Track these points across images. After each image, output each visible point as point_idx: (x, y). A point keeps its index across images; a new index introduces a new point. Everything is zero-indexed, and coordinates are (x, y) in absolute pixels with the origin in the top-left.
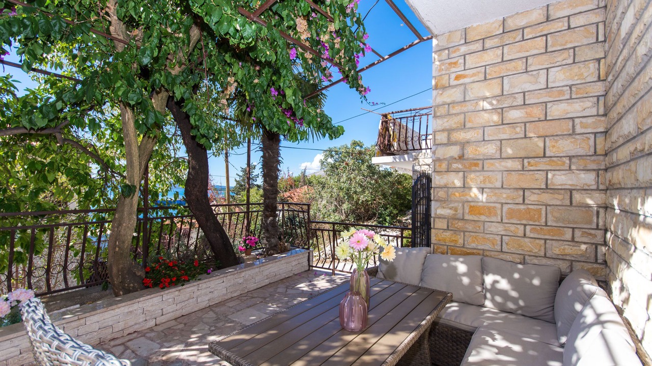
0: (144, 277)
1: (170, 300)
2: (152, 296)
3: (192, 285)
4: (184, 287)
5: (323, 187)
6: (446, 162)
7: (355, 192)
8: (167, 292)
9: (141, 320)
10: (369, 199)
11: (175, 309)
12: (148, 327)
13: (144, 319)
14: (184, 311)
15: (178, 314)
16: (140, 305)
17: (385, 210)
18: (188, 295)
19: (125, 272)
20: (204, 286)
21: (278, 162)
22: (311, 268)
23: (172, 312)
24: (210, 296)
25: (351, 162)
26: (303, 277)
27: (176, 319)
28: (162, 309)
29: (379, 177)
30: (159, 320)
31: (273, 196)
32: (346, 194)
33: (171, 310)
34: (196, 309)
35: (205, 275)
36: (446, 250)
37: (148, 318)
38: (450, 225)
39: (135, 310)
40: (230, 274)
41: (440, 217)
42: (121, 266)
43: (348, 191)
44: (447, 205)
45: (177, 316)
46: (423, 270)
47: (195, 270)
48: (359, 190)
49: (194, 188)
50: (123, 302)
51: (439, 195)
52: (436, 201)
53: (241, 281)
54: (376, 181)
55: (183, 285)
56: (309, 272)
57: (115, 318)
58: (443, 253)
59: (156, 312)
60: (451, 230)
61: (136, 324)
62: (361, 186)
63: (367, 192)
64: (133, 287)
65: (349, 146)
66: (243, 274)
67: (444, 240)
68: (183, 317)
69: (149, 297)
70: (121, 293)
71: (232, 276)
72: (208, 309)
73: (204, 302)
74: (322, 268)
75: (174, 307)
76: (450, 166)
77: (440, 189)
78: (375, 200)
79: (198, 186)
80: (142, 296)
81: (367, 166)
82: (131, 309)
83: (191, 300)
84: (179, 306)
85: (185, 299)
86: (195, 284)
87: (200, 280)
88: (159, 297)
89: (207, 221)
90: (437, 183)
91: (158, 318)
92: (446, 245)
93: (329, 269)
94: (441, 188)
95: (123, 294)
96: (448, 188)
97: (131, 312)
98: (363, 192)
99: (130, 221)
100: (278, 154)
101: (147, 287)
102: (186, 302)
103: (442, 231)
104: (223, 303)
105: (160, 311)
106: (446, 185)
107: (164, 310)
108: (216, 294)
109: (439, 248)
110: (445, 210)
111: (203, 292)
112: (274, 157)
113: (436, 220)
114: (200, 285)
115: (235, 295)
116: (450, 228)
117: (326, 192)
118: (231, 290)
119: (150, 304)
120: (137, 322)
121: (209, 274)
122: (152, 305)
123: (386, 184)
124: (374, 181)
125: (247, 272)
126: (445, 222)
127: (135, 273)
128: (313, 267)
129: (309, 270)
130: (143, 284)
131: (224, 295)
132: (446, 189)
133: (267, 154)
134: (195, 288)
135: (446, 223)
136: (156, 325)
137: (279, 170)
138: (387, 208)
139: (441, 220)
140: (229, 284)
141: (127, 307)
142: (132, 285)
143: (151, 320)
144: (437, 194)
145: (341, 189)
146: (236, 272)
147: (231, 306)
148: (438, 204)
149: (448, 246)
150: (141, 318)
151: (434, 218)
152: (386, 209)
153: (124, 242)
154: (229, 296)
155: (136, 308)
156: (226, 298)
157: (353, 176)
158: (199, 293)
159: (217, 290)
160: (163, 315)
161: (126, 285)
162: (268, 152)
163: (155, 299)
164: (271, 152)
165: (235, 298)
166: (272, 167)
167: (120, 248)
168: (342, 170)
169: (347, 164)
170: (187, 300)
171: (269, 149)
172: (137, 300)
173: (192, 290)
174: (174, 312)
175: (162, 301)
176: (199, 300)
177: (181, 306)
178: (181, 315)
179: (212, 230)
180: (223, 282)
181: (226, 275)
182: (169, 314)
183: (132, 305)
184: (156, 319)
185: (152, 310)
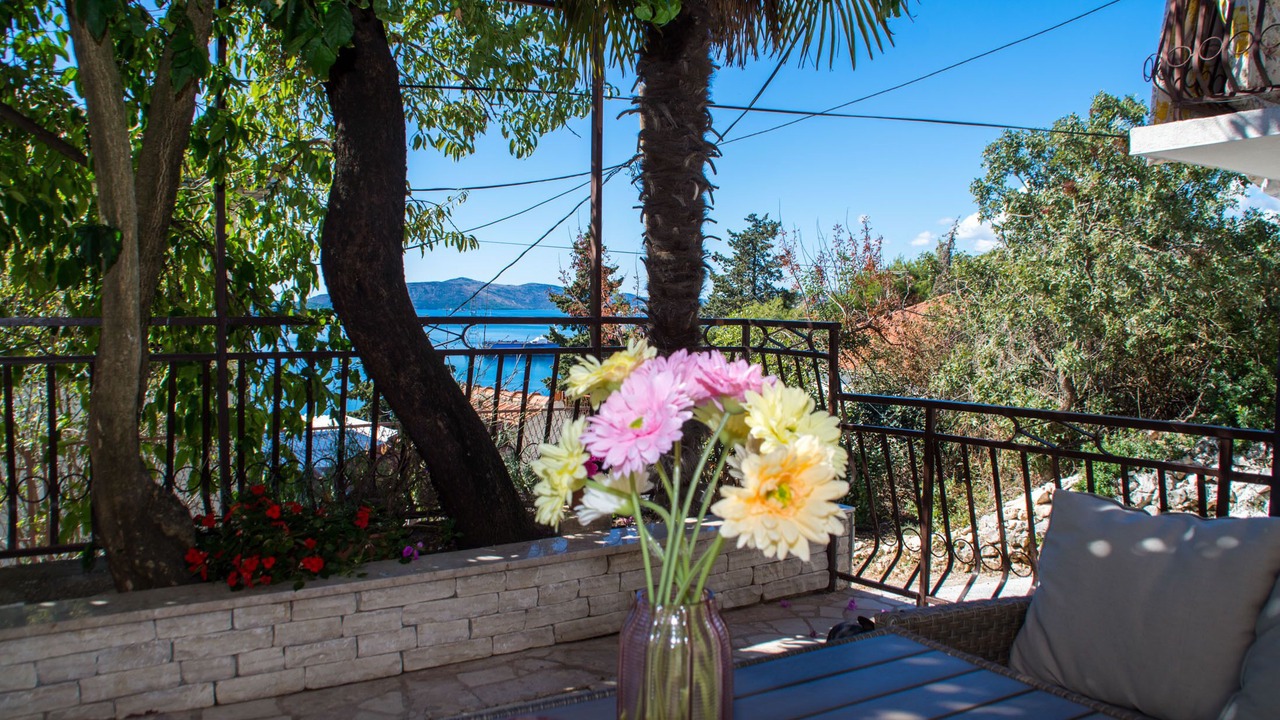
0: (191, 543)
1: (259, 631)
2: (193, 607)
3: (329, 589)
4: (301, 593)
5: (987, 287)
7: (1108, 304)
8: (241, 601)
9: (165, 680)
10: (1167, 331)
11: (280, 662)
12: (189, 704)
13: (177, 678)
14: (309, 674)
15: (291, 680)
16: (162, 630)
17: (1234, 379)
18: (322, 624)
19: (133, 519)
20: (380, 599)
21: (708, 151)
22: (841, 583)
23: (271, 671)
24: (407, 638)
25: (1086, 180)
26: (796, 615)
27: (281, 696)
28: (235, 657)
29: (1216, 244)
30: (229, 689)
31: (680, 287)
32: (1071, 310)
33: (266, 665)
34: (355, 676)
35: (395, 564)
37: (189, 677)
39: (147, 644)
40: (483, 568)
42: (119, 499)
43: (1078, 297)
45: (287, 687)
46: (1254, 636)
47: (358, 541)
48: (1122, 292)
49: (345, 244)
50: (112, 612)
53: (527, 600)
54: (1200, 262)
55: (296, 588)
56: (831, 597)
57: (83, 658)
59: (215, 663)
61: (151, 689)
62: (1132, 277)
63: (1155, 302)
64: (156, 571)
65: (1085, 119)
66: (538, 578)
68: (306, 695)
69: (181, 609)
70: (130, 584)
71: (491, 579)
72: (395, 683)
73: (382, 651)
74: (880, 586)
75: (274, 657)
78: (1193, 338)
79: (359, 240)
80: (161, 603)
81: (1158, 196)
82: (131, 640)
83: (334, 644)
84: (291, 656)
85: (312, 636)
86: (341, 588)
87: (362, 576)
88: (219, 616)
91: (220, 684)
93: (905, 592)
95: (134, 589)
97: (133, 648)
98: (1140, 298)
99: (119, 352)
100: (703, 122)
101: (198, 579)
102: (317, 648)
104: (452, 670)
105: (228, 661)
107: (241, 660)
108: (429, 635)
111: (377, 619)
112: (683, 131)
114: (365, 596)
115: (505, 647)
117: (994, 305)
118: (489, 629)
119: (192, 634)
120: (155, 682)
121: (406, 560)
122: (199, 639)
123: (1243, 270)
124: (1187, 260)
127: (158, 527)
128: (849, 578)
129: (831, 588)
130: (188, 565)
131: (457, 642)
133: (656, 122)
134: (348, 604)
136: (217, 704)
137: (707, 186)
138: (1245, 371)
140: (479, 608)
141: (121, 630)
142: (151, 564)
143: (199, 687)
145: (1049, 291)
146: (502, 565)
147: (471, 684)
150: (168, 675)
152: (1239, 372)
154: (481, 648)
155: (146, 639)
156: (470, 652)
157: (1095, 237)
158: (362, 622)
159: (432, 621)
160: (237, 675)
161: (137, 562)
162: (661, 115)
163: (207, 619)
164: (672, 110)
165: (503, 659)
166: (678, 169)
167: (104, 439)
168: (1050, 213)
169: (1074, 190)
170: (319, 641)
171: (666, 102)
172: (145, 613)
173: (334, 608)
174: (276, 674)
175: (233, 628)
176: (363, 645)
177: (299, 657)
178: (300, 687)
179: (417, 405)
180: (455, 596)
181: (461, 572)
182: (258, 677)
183: (135, 627)
184: (215, 684)
185: (201, 655)
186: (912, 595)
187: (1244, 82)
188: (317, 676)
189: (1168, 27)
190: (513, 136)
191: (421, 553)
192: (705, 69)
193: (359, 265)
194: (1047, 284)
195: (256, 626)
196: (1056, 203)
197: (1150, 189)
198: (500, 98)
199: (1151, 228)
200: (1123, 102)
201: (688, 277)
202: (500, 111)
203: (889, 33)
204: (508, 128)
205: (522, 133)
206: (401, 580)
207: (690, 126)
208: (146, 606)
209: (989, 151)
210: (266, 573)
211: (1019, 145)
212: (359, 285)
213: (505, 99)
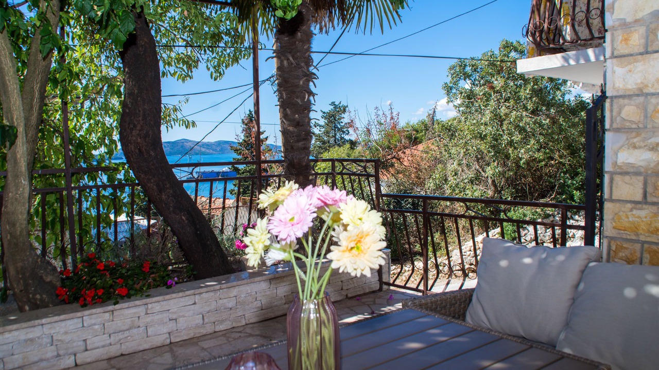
0: (59, 284)
1: (97, 327)
2: (62, 317)
3: (131, 304)
4: (117, 306)
5: (452, 136)
6: (642, 30)
7: (511, 143)
8: (87, 312)
9: (49, 355)
10: (539, 155)
11: (108, 342)
12: (62, 366)
13: (55, 354)
14: (123, 347)
15: (114, 351)
16: (47, 330)
17: (572, 178)
18: (128, 321)
19: (28, 274)
20: (157, 307)
21: (310, 77)
22: (385, 287)
23: (104, 346)
24: (171, 326)
25: (498, 83)
26: (364, 304)
27: (110, 359)
28: (85, 341)
29: (561, 113)
30: (82, 358)
32: (493, 147)
33: (101, 344)
34: (146, 346)
35: (163, 289)
36: (638, 254)
37: (61, 352)
38: (650, 189)
39: (39, 338)
40: (209, 289)
41: (627, 172)
42: (20, 265)
44: (644, 140)
45: (112, 354)
46: (574, 300)
47: (145, 279)
48: (517, 137)
49: (132, 130)
50: (19, 322)
51: (623, 115)
52: (618, 130)
53: (231, 303)
54: (554, 121)
55: (115, 304)
56: (380, 294)
57: (5, 347)
58: (629, 261)
59: (75, 344)
60: (654, 204)
61: (41, 360)
62: (522, 130)
63: (532, 142)
64: (41, 300)
65: (497, 52)
66: (234, 292)
67: (635, 229)
68: (122, 358)
69: (56, 318)
70: (27, 308)
71: (212, 294)
72: (167, 348)
73: (159, 334)
74: (404, 287)
75: (105, 339)
76: (651, 37)
77: (626, 101)
78: (552, 159)
79: (139, 127)
80: (46, 316)
81: (533, 90)
82: (30, 336)
83: (135, 331)
84: (114, 339)
85: (124, 328)
86: (137, 302)
87: (148, 296)
88: (76, 320)
89: (160, 191)
90: (619, 84)
91: (78, 355)
92: (637, 241)
93: (417, 290)
94: (629, 97)
95: (30, 310)
96: (647, 95)
97: (32, 340)
98: (525, 141)
99: (17, 189)
100: (308, 61)
101: (64, 302)
102: (127, 334)
103: (629, 206)
104: (195, 340)
105: (81, 343)
106: (641, 90)
107: (88, 342)
108: (182, 323)
109: (622, 247)
110: (637, 152)
111: (156, 317)
112: (298, 66)
113: (617, 178)
114: (150, 306)
115: (222, 327)
116: (649, 199)
117: (456, 145)
118: (213, 319)
119: (63, 330)
120: (44, 357)
121: (169, 287)
122: (66, 333)
123: (574, 125)
124: (548, 120)
125: (242, 288)
126: (638, 182)
127: (41, 277)
128: (389, 284)
129: (381, 289)
130: (58, 296)
131: (197, 326)
132: (641, 99)
133: (285, 63)
134: (141, 310)
135: (641, 185)
136: (76, 365)
137: (311, 93)
138: (577, 174)
139: (627, 178)
140: (207, 309)
141: (24, 331)
142: (38, 296)
143: (67, 357)
144: (619, 113)
145: (482, 138)
146: (218, 287)
147: (206, 347)
148: (623, 137)
149: (643, 243)
150: (50, 352)
151: (612, 174)
152: (574, 174)
153: (14, 225)
154: (209, 329)
155: (39, 335)
156: (203, 331)
157: (503, 111)
158: (148, 319)
159: (184, 316)
160: (87, 350)
161: (31, 296)
162: (288, 59)
163: (69, 323)
164: (293, 57)
165: (220, 333)
166: (297, 86)
167: (11, 234)
168: (481, 99)
169: (492, 88)
170: (127, 330)
171: (290, 52)
172: (37, 322)
173: (134, 313)
174: (107, 348)
175: (83, 326)
176: (151, 331)
177: (117, 339)
178: (119, 354)
179: (171, 209)
180: (195, 303)
181: (197, 291)
182: (97, 350)
183: (32, 329)
184: (75, 355)
185: (67, 341)
186: (420, 291)
187: (568, 38)
188: (127, 348)
189: (533, 12)
190: (212, 70)
191: (176, 283)
192: (309, 36)
193: (139, 140)
194: (481, 134)
195: (95, 324)
196: (484, 94)
197: (529, 87)
198: (205, 51)
199: (530, 106)
200: (515, 44)
201: (304, 139)
202: (205, 57)
203: (399, 16)
204: (209, 66)
205: (217, 68)
206: (168, 297)
207: (303, 64)
208: (38, 318)
209: (451, 69)
210: (99, 298)
211: (465, 65)
212: (140, 150)
213: (208, 52)
